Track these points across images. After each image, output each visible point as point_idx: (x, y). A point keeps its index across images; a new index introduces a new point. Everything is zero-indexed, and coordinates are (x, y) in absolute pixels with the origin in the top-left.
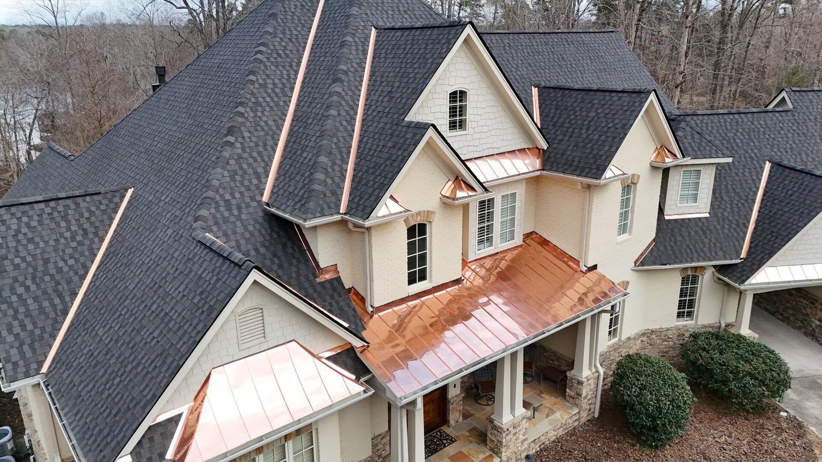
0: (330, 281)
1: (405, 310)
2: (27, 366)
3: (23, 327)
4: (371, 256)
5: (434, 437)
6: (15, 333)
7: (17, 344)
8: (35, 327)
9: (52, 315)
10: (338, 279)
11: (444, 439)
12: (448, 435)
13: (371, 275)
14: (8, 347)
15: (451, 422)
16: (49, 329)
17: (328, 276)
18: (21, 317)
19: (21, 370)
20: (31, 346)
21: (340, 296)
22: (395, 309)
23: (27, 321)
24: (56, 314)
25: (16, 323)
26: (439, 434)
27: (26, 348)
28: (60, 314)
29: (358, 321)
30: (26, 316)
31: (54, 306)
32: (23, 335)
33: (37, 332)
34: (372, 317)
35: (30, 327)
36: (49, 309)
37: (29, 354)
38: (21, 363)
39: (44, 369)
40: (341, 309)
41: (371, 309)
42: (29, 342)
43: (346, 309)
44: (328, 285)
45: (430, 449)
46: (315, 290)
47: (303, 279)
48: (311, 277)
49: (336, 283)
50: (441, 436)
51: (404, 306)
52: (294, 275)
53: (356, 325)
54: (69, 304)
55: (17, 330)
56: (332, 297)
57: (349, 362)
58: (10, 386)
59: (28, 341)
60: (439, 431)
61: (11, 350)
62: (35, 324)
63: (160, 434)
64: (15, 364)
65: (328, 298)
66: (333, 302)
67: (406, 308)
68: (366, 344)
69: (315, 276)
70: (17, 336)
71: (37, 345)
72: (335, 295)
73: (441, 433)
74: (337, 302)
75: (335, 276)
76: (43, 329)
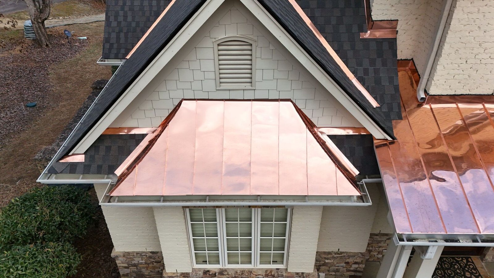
0: (379, 42)
1: (478, 112)
2: (119, 49)
3: (125, 17)
4: (450, 16)
5: (457, 262)
6: (119, 21)
7: (117, 30)
8: (133, 20)
9: (147, 14)
10: (392, 43)
11: (468, 271)
12: (476, 269)
13: (440, 47)
14: (111, 30)
15: (487, 257)
16: (142, 25)
17: (378, 34)
18: (126, 9)
19: (114, 51)
20: (126, 34)
21: (384, 64)
22: (461, 106)
23: (129, 14)
24: (151, 13)
25: (121, 13)
26: (465, 261)
27: (122, 35)
28: (153, 14)
29: (395, 105)
30: (130, 10)
31: (151, 6)
32: (123, 24)
33: (134, 24)
34: (420, 105)
35: (129, 19)
36: (147, 9)
37: (122, 41)
38: (115, 46)
39: (128, 57)
40: (378, 81)
41: (423, 96)
42: (126, 32)
43: (385, 83)
44: (373, 46)
45: (445, 273)
46: (353, 48)
47: (342, 29)
48: (355, 29)
49: (386, 46)
50: (466, 265)
51: (480, 106)
52: (334, 21)
53: (391, 109)
54: (162, 8)
55: (121, 19)
56: (373, 63)
57: (359, 151)
58: (105, 61)
59: (125, 30)
60: (467, 259)
61: (112, 33)
62: (134, 17)
63: (119, 147)
64: (112, 45)
65: (366, 63)
66: (371, 70)
67: (481, 109)
68: (390, 139)
69: (362, 30)
70: (119, 23)
71: (130, 35)
72: (379, 62)
73: (468, 261)
74: (376, 71)
75: (391, 36)
76: (138, 23)
